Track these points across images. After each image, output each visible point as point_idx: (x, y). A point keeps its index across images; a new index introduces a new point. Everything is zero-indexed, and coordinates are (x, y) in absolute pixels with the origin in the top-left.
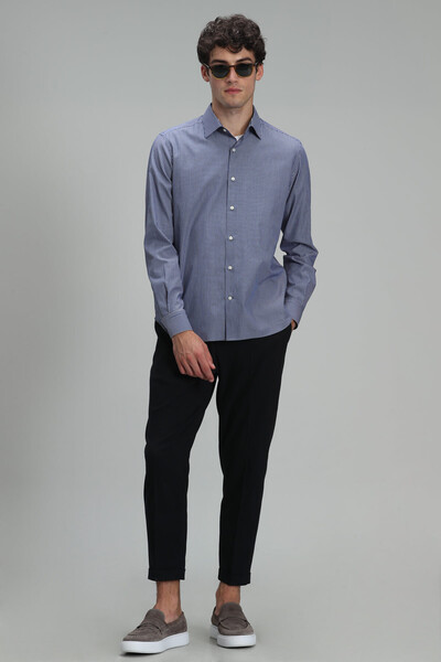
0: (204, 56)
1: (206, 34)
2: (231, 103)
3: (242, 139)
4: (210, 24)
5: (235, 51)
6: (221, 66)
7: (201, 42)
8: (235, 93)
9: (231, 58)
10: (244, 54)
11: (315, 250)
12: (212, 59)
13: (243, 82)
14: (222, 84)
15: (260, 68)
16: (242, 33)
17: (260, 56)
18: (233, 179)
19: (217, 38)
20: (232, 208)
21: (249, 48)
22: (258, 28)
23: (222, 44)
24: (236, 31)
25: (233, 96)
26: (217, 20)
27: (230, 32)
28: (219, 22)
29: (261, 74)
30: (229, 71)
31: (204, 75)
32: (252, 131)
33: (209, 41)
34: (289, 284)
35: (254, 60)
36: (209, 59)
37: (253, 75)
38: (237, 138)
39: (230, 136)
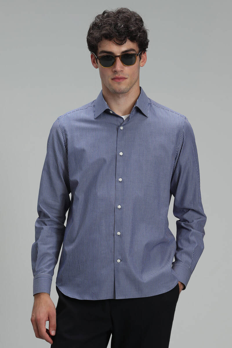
0: (93, 46)
1: (94, 26)
2: (117, 90)
3: (128, 118)
4: (98, 17)
5: (121, 43)
6: (107, 56)
7: (90, 34)
8: (121, 80)
9: (117, 50)
10: (128, 46)
11: (204, 216)
12: (100, 50)
13: (127, 70)
14: (109, 72)
15: (143, 55)
16: (127, 27)
17: (143, 45)
18: (121, 154)
19: (104, 32)
20: (120, 180)
21: (132, 40)
22: (141, 21)
23: (108, 37)
24: (121, 25)
25: (119, 84)
26: (104, 13)
27: (116, 25)
28: (106, 15)
29: (145, 61)
30: (115, 61)
31: (93, 62)
32: (138, 110)
33: (97, 34)
34: (178, 249)
35: (137, 49)
36: (97, 49)
37: (136, 63)
38: (124, 117)
39: (117, 116)
